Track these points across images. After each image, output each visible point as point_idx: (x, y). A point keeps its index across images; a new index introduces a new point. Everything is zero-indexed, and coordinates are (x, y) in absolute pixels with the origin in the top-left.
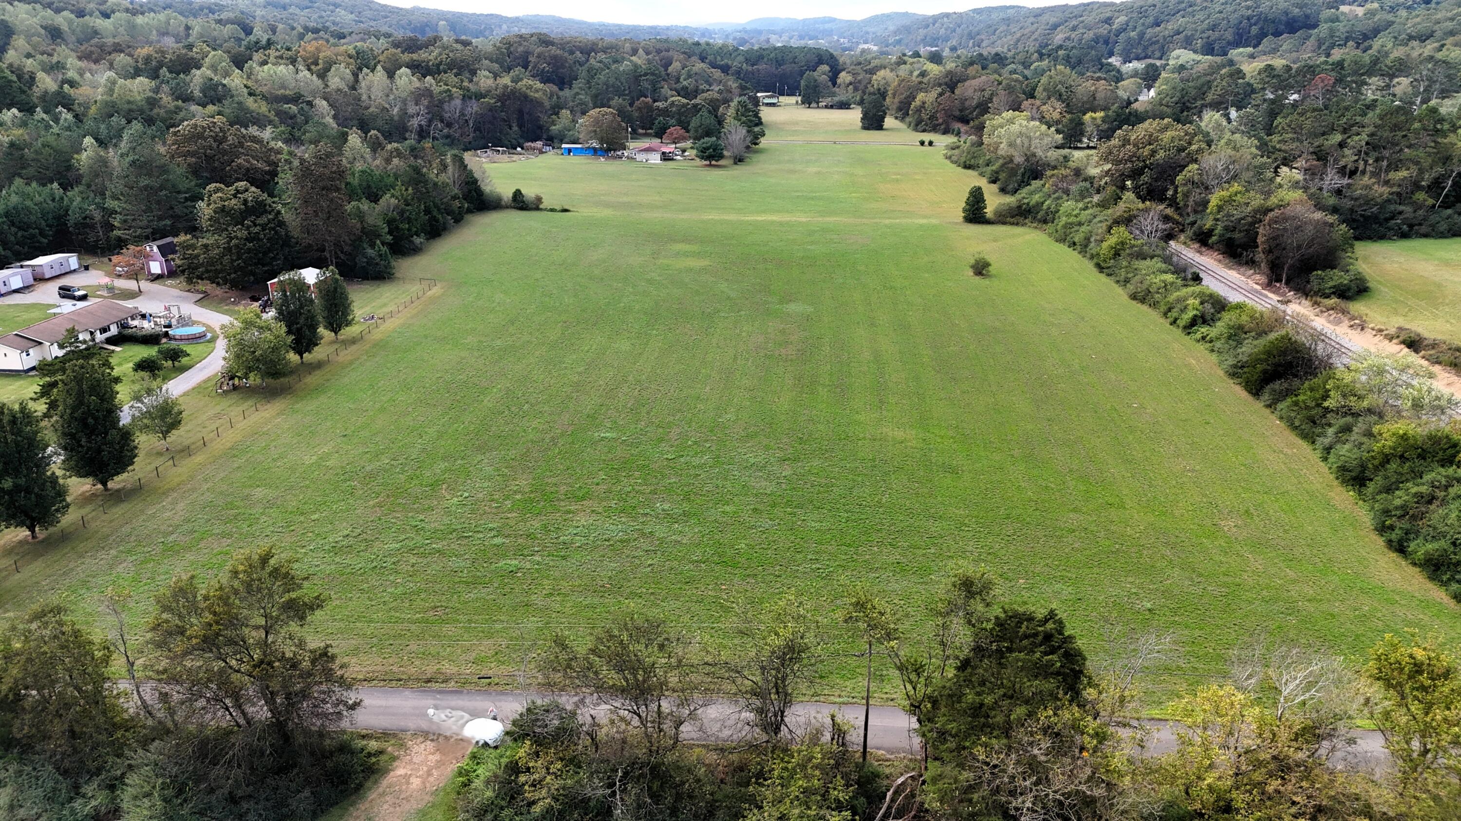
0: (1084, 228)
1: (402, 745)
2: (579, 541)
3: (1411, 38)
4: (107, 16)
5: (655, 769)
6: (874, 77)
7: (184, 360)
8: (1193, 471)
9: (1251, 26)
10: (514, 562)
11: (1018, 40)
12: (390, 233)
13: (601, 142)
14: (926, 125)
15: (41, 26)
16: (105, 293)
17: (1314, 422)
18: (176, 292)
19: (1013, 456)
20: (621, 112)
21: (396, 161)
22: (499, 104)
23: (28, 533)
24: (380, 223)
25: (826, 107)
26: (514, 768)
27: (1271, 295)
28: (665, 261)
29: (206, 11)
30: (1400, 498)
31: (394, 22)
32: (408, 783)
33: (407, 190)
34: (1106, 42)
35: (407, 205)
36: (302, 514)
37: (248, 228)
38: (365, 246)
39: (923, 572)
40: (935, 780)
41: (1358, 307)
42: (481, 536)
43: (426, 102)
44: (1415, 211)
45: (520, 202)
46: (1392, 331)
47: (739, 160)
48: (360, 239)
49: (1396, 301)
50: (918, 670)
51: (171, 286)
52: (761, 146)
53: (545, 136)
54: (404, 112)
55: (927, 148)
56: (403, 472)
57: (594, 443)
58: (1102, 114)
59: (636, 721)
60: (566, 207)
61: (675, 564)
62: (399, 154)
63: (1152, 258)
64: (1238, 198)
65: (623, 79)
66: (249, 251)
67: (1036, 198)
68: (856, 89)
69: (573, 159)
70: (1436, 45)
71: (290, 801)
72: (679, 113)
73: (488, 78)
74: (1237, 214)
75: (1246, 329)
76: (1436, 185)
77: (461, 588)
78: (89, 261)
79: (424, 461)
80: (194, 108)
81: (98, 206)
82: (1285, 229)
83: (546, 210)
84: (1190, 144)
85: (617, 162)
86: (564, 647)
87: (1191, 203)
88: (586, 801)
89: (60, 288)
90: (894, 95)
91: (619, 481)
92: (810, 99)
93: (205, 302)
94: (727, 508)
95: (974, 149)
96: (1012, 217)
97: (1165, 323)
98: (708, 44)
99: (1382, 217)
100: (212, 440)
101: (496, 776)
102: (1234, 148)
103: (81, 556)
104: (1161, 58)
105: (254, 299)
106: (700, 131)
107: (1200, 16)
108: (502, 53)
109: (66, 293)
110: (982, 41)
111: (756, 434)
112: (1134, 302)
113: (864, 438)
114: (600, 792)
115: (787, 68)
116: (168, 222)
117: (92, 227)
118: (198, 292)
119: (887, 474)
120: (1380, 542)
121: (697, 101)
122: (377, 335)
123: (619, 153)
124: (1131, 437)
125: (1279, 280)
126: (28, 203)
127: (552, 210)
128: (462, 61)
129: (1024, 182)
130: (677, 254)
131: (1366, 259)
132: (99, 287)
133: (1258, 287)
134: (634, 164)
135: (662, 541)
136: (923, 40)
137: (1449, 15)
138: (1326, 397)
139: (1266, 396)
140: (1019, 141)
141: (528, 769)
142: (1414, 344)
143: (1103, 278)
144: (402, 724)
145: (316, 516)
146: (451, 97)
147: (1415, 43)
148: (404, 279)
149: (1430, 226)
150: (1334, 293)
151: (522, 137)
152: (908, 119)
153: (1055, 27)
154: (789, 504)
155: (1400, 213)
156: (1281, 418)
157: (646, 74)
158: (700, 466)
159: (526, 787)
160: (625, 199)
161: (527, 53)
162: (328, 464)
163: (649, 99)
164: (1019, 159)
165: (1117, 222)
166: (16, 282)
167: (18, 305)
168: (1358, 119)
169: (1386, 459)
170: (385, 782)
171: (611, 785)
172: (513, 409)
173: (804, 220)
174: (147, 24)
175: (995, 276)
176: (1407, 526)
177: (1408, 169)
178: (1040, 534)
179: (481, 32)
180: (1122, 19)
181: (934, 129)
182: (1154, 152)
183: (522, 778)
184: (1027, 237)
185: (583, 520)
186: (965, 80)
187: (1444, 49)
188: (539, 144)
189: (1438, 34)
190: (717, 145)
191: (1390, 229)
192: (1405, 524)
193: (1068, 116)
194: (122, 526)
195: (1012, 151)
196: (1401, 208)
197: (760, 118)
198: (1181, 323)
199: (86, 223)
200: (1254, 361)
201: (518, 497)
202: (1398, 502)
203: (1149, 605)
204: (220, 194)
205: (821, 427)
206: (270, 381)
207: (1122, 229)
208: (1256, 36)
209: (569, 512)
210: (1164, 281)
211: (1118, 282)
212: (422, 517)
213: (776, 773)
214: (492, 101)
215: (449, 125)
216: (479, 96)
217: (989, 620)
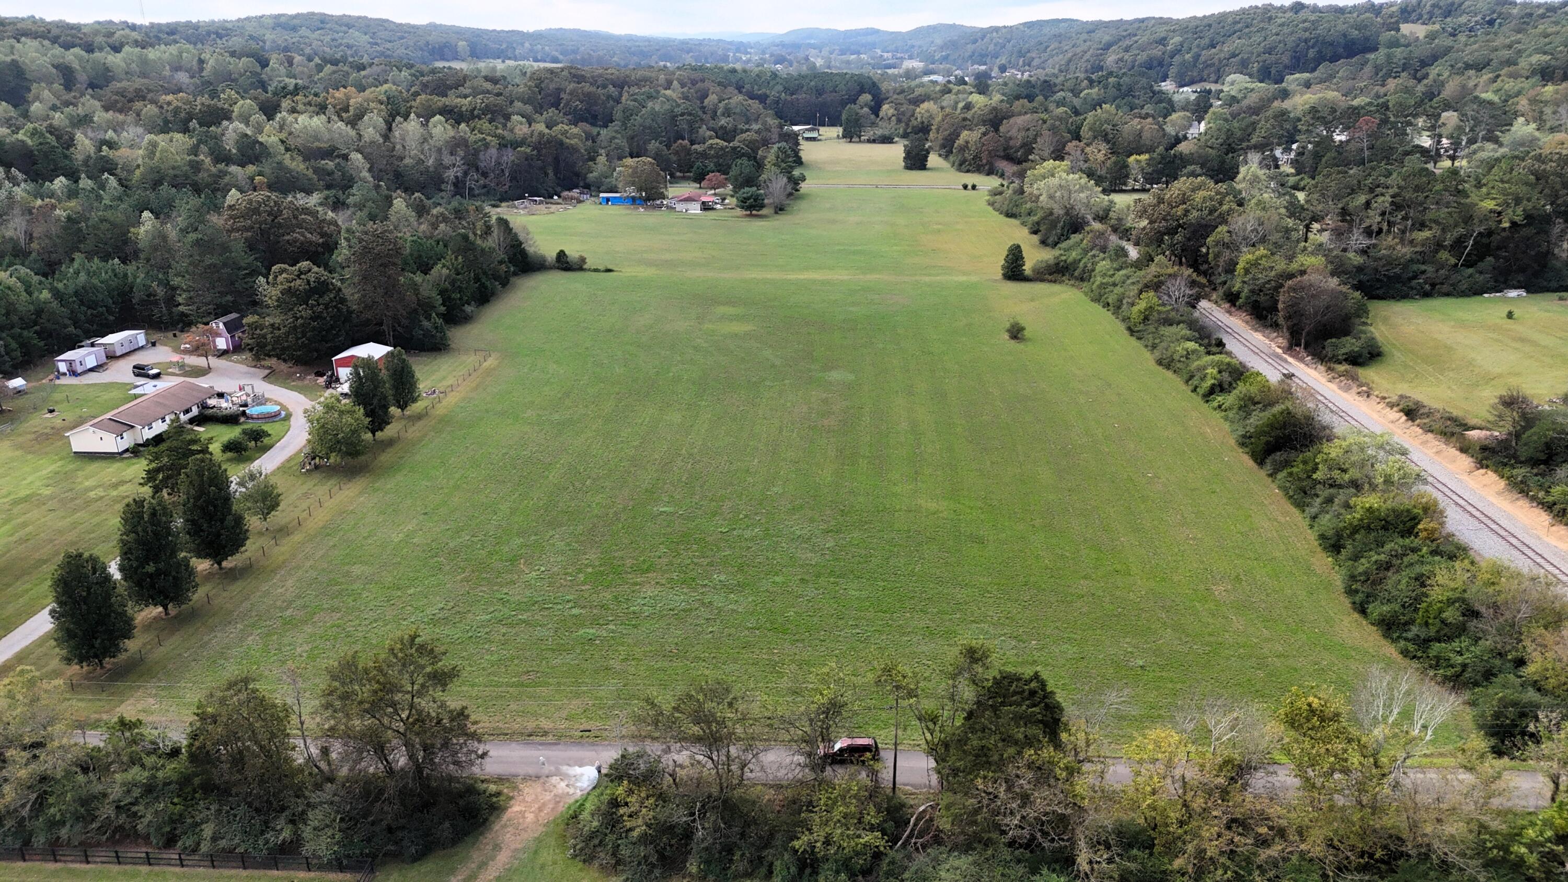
0: (1118, 290)
1: (515, 788)
2: (647, 611)
3: (1468, 66)
4: (117, 49)
5: (725, 802)
6: (918, 110)
7: (266, 441)
8: (1194, 539)
9: (1308, 49)
10: (591, 631)
11: (1070, 61)
12: (443, 304)
13: (640, 190)
14: (970, 165)
15: (53, 65)
16: (177, 371)
17: (1305, 493)
18: (243, 368)
19: (1034, 526)
20: (657, 156)
21: (442, 226)
22: (535, 152)
23: (161, 609)
24: (434, 294)
25: (869, 141)
26: (615, 803)
27: (1290, 359)
28: (711, 326)
29: (213, 36)
30: (1363, 565)
31: (411, 43)
32: (524, 817)
33: (456, 258)
34: (1161, 64)
35: (458, 274)
36: (398, 589)
37: (313, 306)
38: (422, 318)
39: (949, 634)
40: (948, 808)
41: (1368, 373)
42: (560, 607)
43: (462, 153)
44: (1437, 271)
45: (564, 263)
46: (1394, 399)
47: (780, 209)
48: (415, 310)
49: (1406, 366)
50: (934, 720)
51: (237, 362)
52: (802, 191)
53: (581, 184)
54: (440, 164)
55: (970, 193)
56: (483, 547)
57: (654, 517)
58: (1147, 156)
59: (710, 764)
60: (610, 267)
61: (733, 631)
62: (445, 220)
63: (1178, 324)
64: (1263, 262)
65: (659, 121)
66: (314, 328)
67: (1074, 255)
68: (899, 121)
69: (611, 209)
70: (1491, 75)
71: (433, 831)
72: (717, 156)
73: (521, 123)
74: (1262, 277)
75: (1256, 400)
76: (1459, 243)
77: (549, 654)
78: (156, 336)
79: (501, 537)
80: (234, 169)
81: (160, 283)
82: (1302, 298)
83: (589, 270)
84: (1221, 204)
85: (657, 213)
86: (653, 705)
87: (1221, 263)
88: (672, 827)
89: (135, 367)
90: (938, 130)
91: (679, 554)
92: (851, 134)
93: (273, 379)
94: (777, 579)
95: (1016, 197)
96: (1050, 274)
97: (1187, 390)
98: (745, 71)
99: (1405, 276)
100: (305, 519)
101: (599, 809)
102: (1264, 209)
103: (212, 630)
104: (1216, 82)
105: (321, 374)
106: (740, 179)
107: (1257, 38)
108: (534, 92)
109: (140, 371)
110: (1033, 59)
111: (801, 507)
112: (1160, 368)
113: (900, 510)
114: (685, 819)
115: (828, 97)
116: (230, 298)
117: (156, 303)
118: (264, 367)
119: (920, 544)
120: (1346, 602)
121: (735, 143)
122: (440, 410)
123: (658, 202)
124: (1143, 506)
125: (1299, 345)
126: (95, 281)
127: (596, 270)
128: (495, 106)
129: (1063, 237)
130: (723, 318)
131: (1386, 320)
132: (171, 364)
133: (1280, 351)
134: (673, 215)
135: (720, 610)
136: (971, 57)
137: (1508, 41)
138: (1315, 469)
139: (1268, 467)
140: (1058, 194)
141: (626, 804)
142: (1411, 413)
143: (1133, 341)
144: (513, 770)
145: (411, 591)
146: (487, 146)
147: (1472, 72)
148: (459, 350)
149: (1452, 285)
150: (1346, 360)
151: (558, 185)
152: (951, 158)
153: (1107, 47)
154: (832, 573)
155: (1423, 272)
156: (1279, 487)
157: (682, 114)
158: (752, 539)
159: (625, 818)
160: (668, 256)
161: (559, 90)
162: (415, 541)
163: (686, 142)
164: (1059, 211)
165: (1146, 287)
166: (91, 362)
167: (95, 385)
168: (1382, 180)
169: (1355, 530)
170: (505, 817)
171: (693, 814)
172: (577, 484)
173: (846, 278)
174: (160, 59)
175: (1030, 340)
176: (1369, 590)
177: (1430, 229)
178: (1053, 599)
179: (502, 51)
180: (1177, 39)
181: (978, 169)
182: (1187, 211)
183: (622, 811)
184: (1064, 296)
185: (650, 591)
186: (1010, 117)
187: (1499, 80)
188: (575, 193)
189: (1494, 63)
190: (758, 195)
191: (1412, 288)
192: (1366, 588)
193: (1114, 159)
194: (242, 602)
195: (1051, 204)
196: (1423, 267)
197: (800, 158)
198: (1201, 391)
199: (150, 299)
200: (1260, 433)
201: (590, 570)
202: (1361, 569)
203: (1141, 663)
204: (284, 275)
205: (861, 499)
206: (349, 459)
207: (1151, 294)
208: (1314, 59)
209: (636, 584)
210: (1187, 350)
211: (1146, 346)
212: (505, 591)
213: (822, 802)
214: (528, 150)
215: (485, 175)
216: (515, 144)
217: (987, 680)
